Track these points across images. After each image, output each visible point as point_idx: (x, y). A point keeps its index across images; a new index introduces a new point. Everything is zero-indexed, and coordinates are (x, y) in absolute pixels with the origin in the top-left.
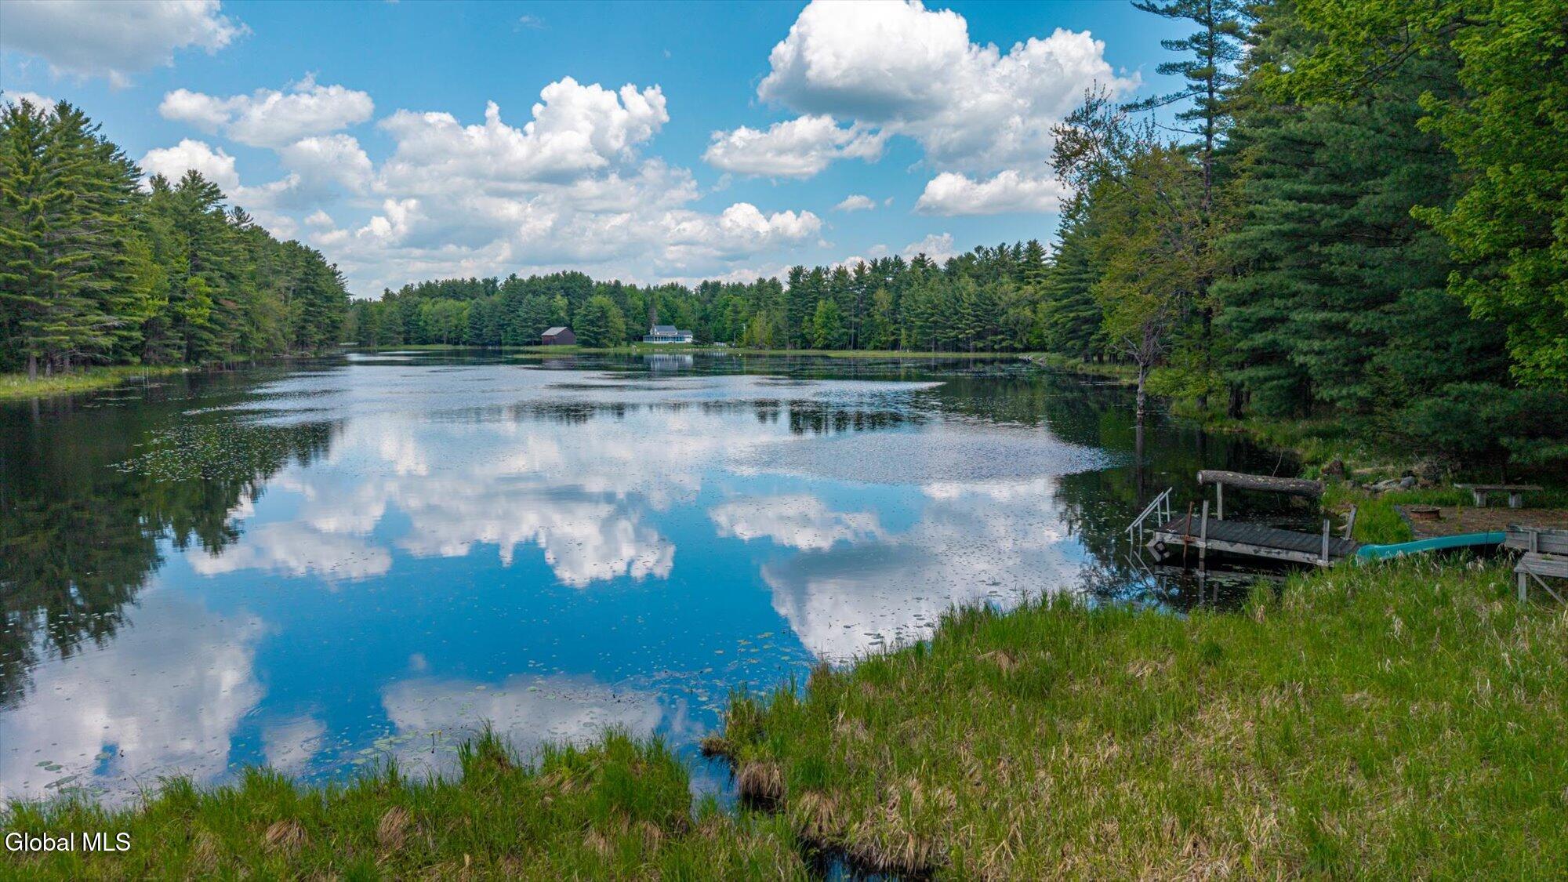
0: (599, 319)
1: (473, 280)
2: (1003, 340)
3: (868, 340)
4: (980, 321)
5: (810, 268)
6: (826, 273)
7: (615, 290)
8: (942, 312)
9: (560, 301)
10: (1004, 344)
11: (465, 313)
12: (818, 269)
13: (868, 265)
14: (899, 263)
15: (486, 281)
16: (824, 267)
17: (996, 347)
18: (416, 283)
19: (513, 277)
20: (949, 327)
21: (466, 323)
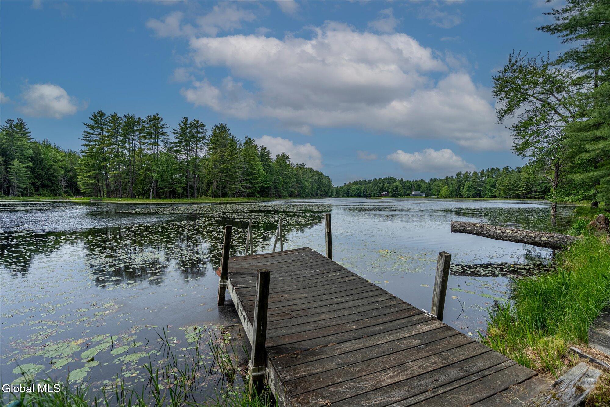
0: (396, 189)
1: (365, 180)
2: (540, 194)
3: (485, 195)
4: (529, 188)
5: (463, 172)
6: (469, 174)
7: (401, 181)
8: (513, 185)
9: (386, 185)
10: (540, 196)
11: (362, 189)
12: (467, 173)
13: (485, 170)
14: (498, 169)
15: (369, 180)
16: (469, 172)
17: (536, 197)
18: (352, 181)
19: (375, 179)
20: (516, 190)
21: (362, 191)
